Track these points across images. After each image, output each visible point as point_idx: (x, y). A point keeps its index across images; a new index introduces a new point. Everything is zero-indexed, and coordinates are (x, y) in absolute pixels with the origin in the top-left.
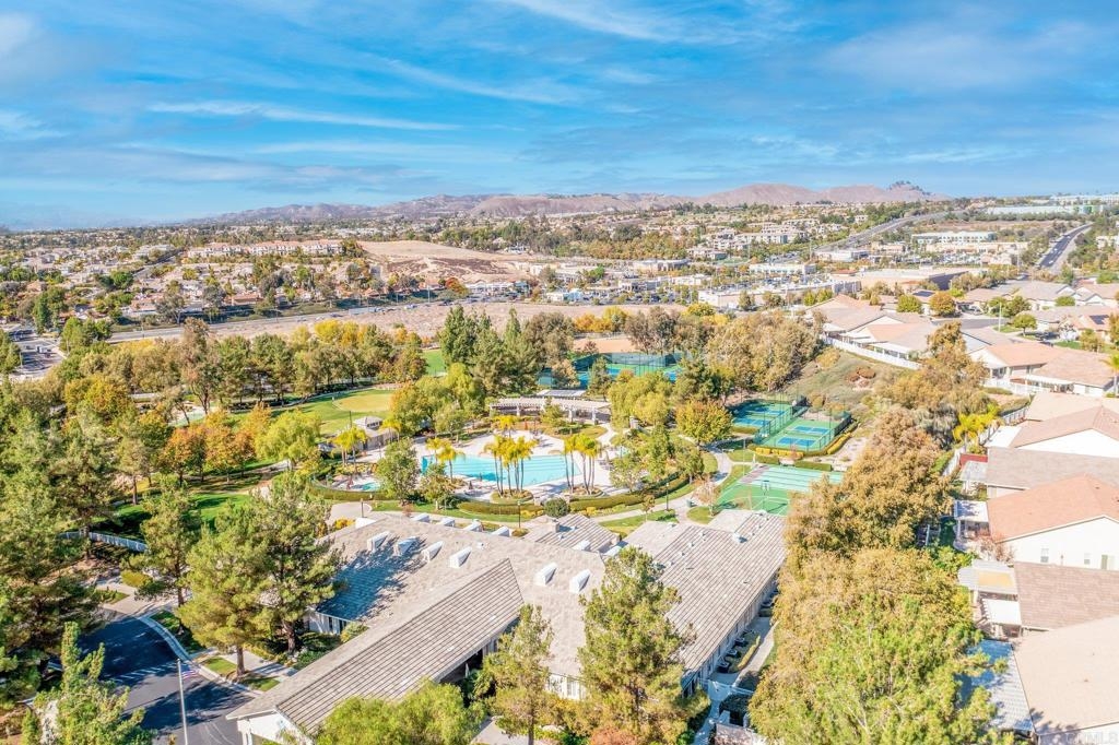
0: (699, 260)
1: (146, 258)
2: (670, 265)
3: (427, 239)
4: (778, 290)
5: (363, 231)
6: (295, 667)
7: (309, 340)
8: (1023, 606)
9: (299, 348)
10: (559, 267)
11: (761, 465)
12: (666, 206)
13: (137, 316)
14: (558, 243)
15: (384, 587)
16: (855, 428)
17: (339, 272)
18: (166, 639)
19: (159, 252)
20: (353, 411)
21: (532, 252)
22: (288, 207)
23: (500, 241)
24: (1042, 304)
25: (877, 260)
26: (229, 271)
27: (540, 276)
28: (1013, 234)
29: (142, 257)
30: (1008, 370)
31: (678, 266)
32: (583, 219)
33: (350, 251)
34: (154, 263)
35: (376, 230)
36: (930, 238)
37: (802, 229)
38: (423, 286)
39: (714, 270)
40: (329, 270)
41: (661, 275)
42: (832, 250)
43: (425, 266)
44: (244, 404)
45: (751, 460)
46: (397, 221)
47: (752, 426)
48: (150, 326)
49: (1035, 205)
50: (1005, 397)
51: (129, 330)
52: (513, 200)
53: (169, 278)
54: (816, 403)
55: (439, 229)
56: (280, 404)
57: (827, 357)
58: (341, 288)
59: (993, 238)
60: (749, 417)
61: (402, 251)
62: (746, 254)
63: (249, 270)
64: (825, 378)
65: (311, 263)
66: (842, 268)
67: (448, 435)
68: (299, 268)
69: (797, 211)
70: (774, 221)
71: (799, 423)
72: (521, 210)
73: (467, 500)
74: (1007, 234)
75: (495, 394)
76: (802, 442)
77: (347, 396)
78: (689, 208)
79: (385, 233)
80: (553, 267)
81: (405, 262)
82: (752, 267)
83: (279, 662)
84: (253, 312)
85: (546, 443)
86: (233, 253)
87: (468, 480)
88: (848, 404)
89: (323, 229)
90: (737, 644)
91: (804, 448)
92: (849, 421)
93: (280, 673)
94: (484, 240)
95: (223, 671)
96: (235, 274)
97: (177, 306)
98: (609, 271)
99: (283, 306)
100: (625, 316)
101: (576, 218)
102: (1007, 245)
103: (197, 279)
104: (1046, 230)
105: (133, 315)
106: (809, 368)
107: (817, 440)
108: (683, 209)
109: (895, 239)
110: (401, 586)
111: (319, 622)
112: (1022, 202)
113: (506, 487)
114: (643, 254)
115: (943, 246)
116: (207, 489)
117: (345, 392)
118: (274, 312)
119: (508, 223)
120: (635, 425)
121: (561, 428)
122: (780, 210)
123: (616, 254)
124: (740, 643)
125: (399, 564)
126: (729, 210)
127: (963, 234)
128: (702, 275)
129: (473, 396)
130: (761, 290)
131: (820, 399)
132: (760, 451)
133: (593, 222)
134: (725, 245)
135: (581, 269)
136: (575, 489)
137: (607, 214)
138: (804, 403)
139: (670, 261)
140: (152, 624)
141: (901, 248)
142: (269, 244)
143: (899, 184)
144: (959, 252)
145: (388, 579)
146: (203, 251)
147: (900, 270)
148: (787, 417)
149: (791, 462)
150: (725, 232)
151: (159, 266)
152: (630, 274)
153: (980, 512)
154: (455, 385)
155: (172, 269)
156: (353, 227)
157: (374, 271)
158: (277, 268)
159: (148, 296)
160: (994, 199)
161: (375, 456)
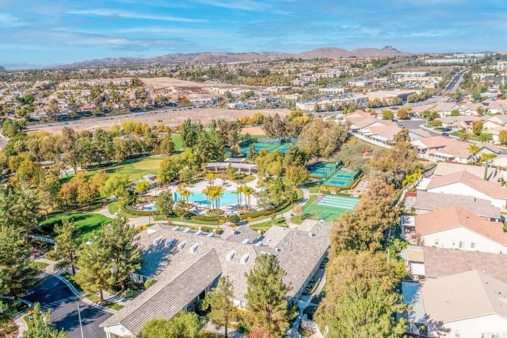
0: (296, 86)
1: (39, 87)
2: (283, 89)
3: (171, 76)
4: (331, 102)
5: (141, 72)
6: (125, 298)
7: (119, 131)
8: (426, 267)
9: (115, 135)
10: (233, 91)
11: (322, 194)
12: (282, 58)
13: (37, 117)
14: (232, 78)
15: (162, 261)
16: (363, 175)
17: (131, 94)
18: (68, 285)
19: (45, 84)
20: (142, 169)
21: (220, 82)
22: (104, 59)
23: (205, 77)
24: (445, 113)
25: (376, 86)
26: (79, 94)
27: (224, 95)
28: (436, 73)
29: (37, 87)
30: (428, 149)
31: (287, 90)
32: (243, 65)
33: (136, 83)
34: (43, 90)
35: (147, 71)
36: (400, 75)
37: (343, 71)
38: (171, 101)
39: (303, 91)
40: (126, 92)
41: (279, 94)
42: (356, 81)
43: (171, 90)
44: (92, 166)
45: (318, 192)
46: (157, 66)
47: (319, 175)
48: (44, 122)
49: (446, 59)
50: (426, 162)
51: (34, 124)
52: (211, 56)
53: (52, 97)
54: (346, 164)
55: (176, 71)
56: (109, 166)
57: (352, 141)
58: (132, 102)
59: (427, 75)
60: (317, 170)
61: (160, 82)
62: (317, 83)
63: (89, 93)
64: (350, 152)
65: (118, 89)
66: (360, 90)
67: (186, 182)
68: (112, 92)
69: (340, 61)
70: (330, 67)
71: (340, 173)
72: (215, 60)
73: (195, 215)
74: (433, 73)
75: (206, 161)
76: (340, 183)
77: (139, 161)
78: (292, 60)
79: (151, 72)
80: (230, 90)
81: (161, 89)
82: (320, 90)
83: (118, 296)
84: (92, 115)
85: (229, 184)
86: (80, 85)
87: (195, 204)
88: (360, 164)
89: (122, 70)
90: (311, 282)
91: (340, 186)
92: (361, 172)
93: (119, 301)
94: (197, 77)
95: (94, 300)
96: (82, 95)
97: (56, 112)
98: (256, 92)
99: (106, 111)
100: (263, 117)
101: (240, 65)
102: (433, 79)
103: (64, 98)
104: (451, 71)
105: (35, 117)
106: (343, 146)
107: (347, 181)
108: (289, 61)
109: (384, 75)
110: (169, 261)
111: (135, 278)
112: (441, 57)
113: (212, 208)
114: (271, 83)
115: (406, 79)
116: (79, 211)
117: (139, 159)
118: (102, 114)
119: (209, 67)
120: (268, 176)
121: (235, 177)
122: (333, 61)
123: (258, 83)
124: (312, 282)
125: (167, 251)
126: (310, 61)
127: (414, 73)
128: (298, 94)
129: (196, 162)
130: (324, 102)
131: (348, 161)
132: (322, 188)
133: (248, 67)
134: (307, 79)
135: (243, 91)
136: (242, 208)
137: (254, 63)
138: (341, 163)
139: (283, 87)
140: (61, 278)
141: (386, 80)
142: (97, 80)
143: (387, 47)
144: (412, 81)
145: (163, 258)
146: (67, 84)
147: (386, 91)
148: (334, 170)
149: (335, 193)
150: (308, 72)
151: (46, 92)
152: (265, 93)
153: (412, 221)
154: (188, 158)
155: (52, 93)
156: (137, 70)
157: (147, 93)
158: (102, 92)
159: (42, 107)
160: (428, 55)
161: (154, 192)
